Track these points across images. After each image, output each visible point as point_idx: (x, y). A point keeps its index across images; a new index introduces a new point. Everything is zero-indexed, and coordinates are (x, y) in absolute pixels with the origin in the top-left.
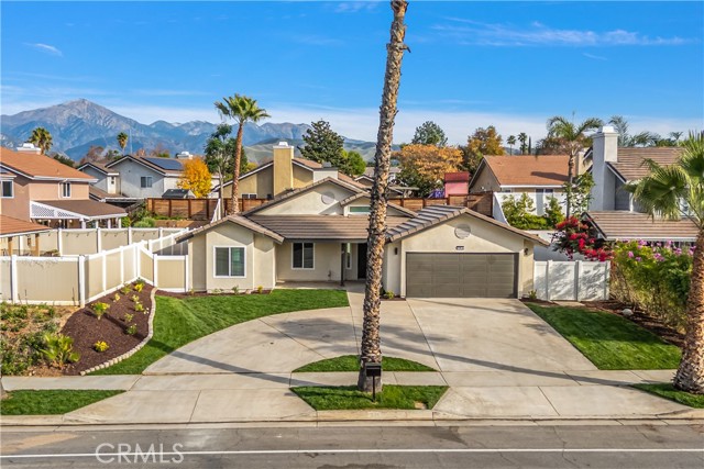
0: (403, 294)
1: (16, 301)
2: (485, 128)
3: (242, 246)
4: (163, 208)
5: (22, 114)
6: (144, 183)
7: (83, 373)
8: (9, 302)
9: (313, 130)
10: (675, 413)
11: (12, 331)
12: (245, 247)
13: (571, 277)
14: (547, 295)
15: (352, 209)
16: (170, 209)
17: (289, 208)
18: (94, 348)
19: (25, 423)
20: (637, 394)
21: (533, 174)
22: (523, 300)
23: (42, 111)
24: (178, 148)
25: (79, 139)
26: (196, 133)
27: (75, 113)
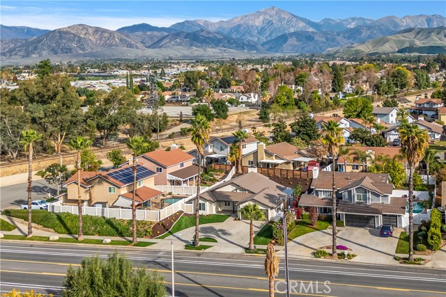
0: (241, 219)
1: (145, 220)
6: (222, 149)
7: (153, 238)
11: (143, 227)
12: (205, 203)
15: (240, 190)
18: (157, 232)
22: (269, 222)
23: (246, 16)
24: (339, 38)
25: (270, 35)
26: (352, 26)
27: (268, 17)
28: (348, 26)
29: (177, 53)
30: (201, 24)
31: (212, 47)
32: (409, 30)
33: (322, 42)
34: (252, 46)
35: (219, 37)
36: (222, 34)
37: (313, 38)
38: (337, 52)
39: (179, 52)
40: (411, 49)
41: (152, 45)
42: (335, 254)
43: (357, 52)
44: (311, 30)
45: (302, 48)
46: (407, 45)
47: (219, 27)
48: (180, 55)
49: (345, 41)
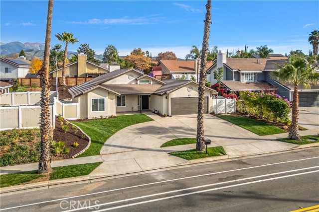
0: (170, 114)
1: (21, 127)
2: (137, 49)
3: (103, 98)
4: (27, 82)
6: (7, 71)
7: (73, 157)
8: (17, 128)
9: (81, 47)
10: (296, 147)
11: (29, 141)
12: (105, 98)
13: (224, 105)
14: (217, 112)
15: (140, 81)
16: (30, 82)
17: (115, 81)
18: (73, 146)
19: (72, 181)
20: (280, 142)
21: (180, 67)
22: (210, 114)
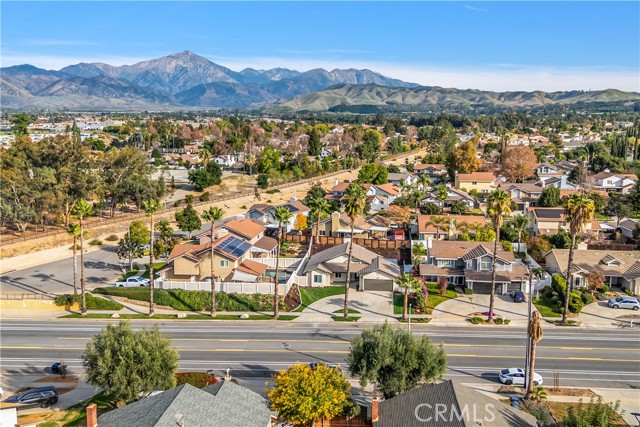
0: (363, 290)
5: (139, 64)
7: (291, 312)
12: (322, 275)
18: (291, 306)
19: (285, 322)
23: (155, 61)
24: (263, 92)
25: (184, 85)
26: (277, 78)
27: (181, 63)
28: (273, 79)
29: (73, 103)
30: (100, 68)
31: (116, 97)
32: (340, 86)
33: (245, 96)
34: (164, 98)
35: (124, 84)
36: (127, 82)
37: (234, 91)
38: (263, 108)
39: (75, 101)
40: (343, 107)
41: (40, 92)
42: (492, 321)
43: (286, 109)
44: (231, 80)
45: (223, 102)
46: (338, 103)
47: (123, 73)
48: (76, 105)
49: (270, 95)
